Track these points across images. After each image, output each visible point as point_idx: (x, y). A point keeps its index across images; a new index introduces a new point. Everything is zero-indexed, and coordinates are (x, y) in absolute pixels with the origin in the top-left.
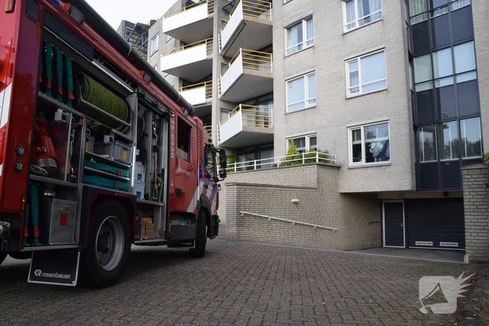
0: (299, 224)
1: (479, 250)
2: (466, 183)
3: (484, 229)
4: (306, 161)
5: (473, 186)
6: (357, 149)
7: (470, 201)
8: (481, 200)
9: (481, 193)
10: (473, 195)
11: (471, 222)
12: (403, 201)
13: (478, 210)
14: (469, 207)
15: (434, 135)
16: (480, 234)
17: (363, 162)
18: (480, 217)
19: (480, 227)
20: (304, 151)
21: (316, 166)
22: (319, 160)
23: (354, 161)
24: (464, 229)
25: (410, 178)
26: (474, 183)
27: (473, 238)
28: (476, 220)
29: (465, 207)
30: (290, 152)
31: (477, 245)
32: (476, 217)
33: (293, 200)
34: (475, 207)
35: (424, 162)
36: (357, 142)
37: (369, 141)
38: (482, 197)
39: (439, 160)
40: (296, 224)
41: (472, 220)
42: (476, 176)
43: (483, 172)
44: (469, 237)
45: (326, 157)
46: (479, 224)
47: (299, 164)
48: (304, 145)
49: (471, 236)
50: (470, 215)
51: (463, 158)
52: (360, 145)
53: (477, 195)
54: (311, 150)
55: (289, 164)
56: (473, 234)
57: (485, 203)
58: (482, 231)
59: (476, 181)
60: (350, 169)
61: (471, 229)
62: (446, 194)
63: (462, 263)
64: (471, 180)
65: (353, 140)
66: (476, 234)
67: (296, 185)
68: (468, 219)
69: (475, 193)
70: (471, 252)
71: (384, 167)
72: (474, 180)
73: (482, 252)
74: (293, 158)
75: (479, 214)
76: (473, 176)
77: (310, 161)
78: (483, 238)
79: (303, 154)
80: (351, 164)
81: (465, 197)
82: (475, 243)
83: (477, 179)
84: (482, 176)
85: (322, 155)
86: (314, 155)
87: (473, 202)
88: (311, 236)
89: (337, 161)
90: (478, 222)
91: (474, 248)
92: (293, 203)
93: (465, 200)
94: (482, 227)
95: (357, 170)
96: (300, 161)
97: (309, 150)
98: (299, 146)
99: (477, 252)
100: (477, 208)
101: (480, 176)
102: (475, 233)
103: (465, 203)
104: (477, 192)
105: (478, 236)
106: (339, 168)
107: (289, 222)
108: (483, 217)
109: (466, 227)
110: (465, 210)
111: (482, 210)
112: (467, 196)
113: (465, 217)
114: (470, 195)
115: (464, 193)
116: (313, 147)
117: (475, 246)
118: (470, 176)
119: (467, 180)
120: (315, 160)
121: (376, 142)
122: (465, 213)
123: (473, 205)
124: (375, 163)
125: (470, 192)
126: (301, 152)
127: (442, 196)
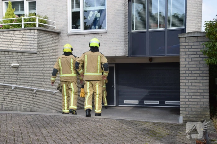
0: (19, 88)
1: (191, 111)
2: (183, 50)
3: (197, 92)
4: (26, 26)
5: (188, 53)
6: (76, 17)
7: (185, 67)
8: (195, 66)
9: (196, 59)
10: (188, 61)
11: (186, 86)
12: (114, 66)
13: (192, 75)
14: (184, 72)
15: (144, 7)
16: (193, 97)
17: (81, 29)
18: (193, 81)
19: (193, 91)
20: (23, 15)
21: (36, 31)
22: (39, 25)
23: (73, 28)
24: (179, 92)
25: (123, 45)
26: (190, 50)
27: (187, 100)
28: (190, 84)
29: (181, 72)
30: (8, 15)
31: (190, 106)
32: (190, 81)
33: (13, 64)
34: (190, 72)
35: (135, 31)
36: (75, 10)
37: (87, 9)
38: (196, 63)
39: (148, 29)
40: (16, 88)
41: (187, 84)
42: (193, 44)
43: (199, 40)
44: (184, 100)
45: (45, 22)
46: (193, 88)
47: (18, 29)
48: (23, 9)
49: (185, 98)
50: (185, 79)
51: (168, 28)
52: (79, 12)
53: (192, 61)
54: (30, 15)
55: (7, 27)
56: (187, 97)
57: (198, 69)
58: (195, 94)
59: (192, 48)
60: (69, 35)
61: (185, 92)
62: (151, 59)
63: (177, 123)
64: (187, 47)
65: (73, 7)
66: (190, 97)
67: (15, 49)
68: (184, 83)
69: (190, 60)
70: (185, 113)
71: (100, 35)
72: (190, 47)
73: (195, 113)
74: (11, 21)
75: (193, 78)
76: (190, 44)
77: (30, 26)
78: (195, 100)
79: (22, 18)
80: (70, 30)
81: (181, 63)
82: (189, 105)
83: (193, 47)
84: (198, 43)
85: (42, 20)
86: (34, 20)
87: (188, 68)
88: (31, 99)
89: (57, 27)
90: (191, 86)
91: (187, 109)
92: (13, 67)
93: (181, 66)
94: (196, 91)
95: (75, 37)
96: (19, 26)
97: (28, 14)
98: (17, 10)
99: (190, 113)
100: (191, 73)
101: (195, 44)
102: (189, 95)
103: (181, 69)
104: (192, 58)
105: (191, 98)
106: (58, 34)
107: (8, 87)
108: (196, 81)
109: (181, 90)
110: (181, 75)
111: (196, 75)
112: (183, 62)
113: (181, 81)
114: (185, 61)
115: (181, 60)
116: (33, 12)
117: (189, 108)
118: (187, 44)
119: (184, 47)
120: (35, 25)
121: (94, 11)
122: (181, 78)
123: (188, 70)
124: (92, 31)
125: (185, 58)
126: (19, 16)
127: (148, 61)
